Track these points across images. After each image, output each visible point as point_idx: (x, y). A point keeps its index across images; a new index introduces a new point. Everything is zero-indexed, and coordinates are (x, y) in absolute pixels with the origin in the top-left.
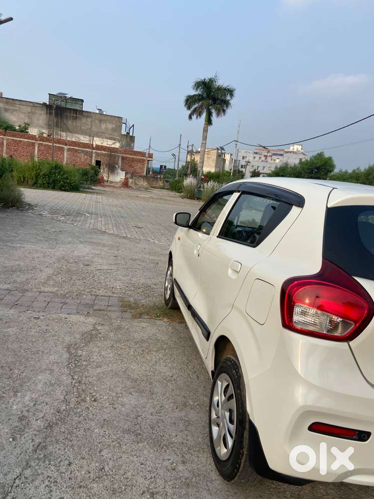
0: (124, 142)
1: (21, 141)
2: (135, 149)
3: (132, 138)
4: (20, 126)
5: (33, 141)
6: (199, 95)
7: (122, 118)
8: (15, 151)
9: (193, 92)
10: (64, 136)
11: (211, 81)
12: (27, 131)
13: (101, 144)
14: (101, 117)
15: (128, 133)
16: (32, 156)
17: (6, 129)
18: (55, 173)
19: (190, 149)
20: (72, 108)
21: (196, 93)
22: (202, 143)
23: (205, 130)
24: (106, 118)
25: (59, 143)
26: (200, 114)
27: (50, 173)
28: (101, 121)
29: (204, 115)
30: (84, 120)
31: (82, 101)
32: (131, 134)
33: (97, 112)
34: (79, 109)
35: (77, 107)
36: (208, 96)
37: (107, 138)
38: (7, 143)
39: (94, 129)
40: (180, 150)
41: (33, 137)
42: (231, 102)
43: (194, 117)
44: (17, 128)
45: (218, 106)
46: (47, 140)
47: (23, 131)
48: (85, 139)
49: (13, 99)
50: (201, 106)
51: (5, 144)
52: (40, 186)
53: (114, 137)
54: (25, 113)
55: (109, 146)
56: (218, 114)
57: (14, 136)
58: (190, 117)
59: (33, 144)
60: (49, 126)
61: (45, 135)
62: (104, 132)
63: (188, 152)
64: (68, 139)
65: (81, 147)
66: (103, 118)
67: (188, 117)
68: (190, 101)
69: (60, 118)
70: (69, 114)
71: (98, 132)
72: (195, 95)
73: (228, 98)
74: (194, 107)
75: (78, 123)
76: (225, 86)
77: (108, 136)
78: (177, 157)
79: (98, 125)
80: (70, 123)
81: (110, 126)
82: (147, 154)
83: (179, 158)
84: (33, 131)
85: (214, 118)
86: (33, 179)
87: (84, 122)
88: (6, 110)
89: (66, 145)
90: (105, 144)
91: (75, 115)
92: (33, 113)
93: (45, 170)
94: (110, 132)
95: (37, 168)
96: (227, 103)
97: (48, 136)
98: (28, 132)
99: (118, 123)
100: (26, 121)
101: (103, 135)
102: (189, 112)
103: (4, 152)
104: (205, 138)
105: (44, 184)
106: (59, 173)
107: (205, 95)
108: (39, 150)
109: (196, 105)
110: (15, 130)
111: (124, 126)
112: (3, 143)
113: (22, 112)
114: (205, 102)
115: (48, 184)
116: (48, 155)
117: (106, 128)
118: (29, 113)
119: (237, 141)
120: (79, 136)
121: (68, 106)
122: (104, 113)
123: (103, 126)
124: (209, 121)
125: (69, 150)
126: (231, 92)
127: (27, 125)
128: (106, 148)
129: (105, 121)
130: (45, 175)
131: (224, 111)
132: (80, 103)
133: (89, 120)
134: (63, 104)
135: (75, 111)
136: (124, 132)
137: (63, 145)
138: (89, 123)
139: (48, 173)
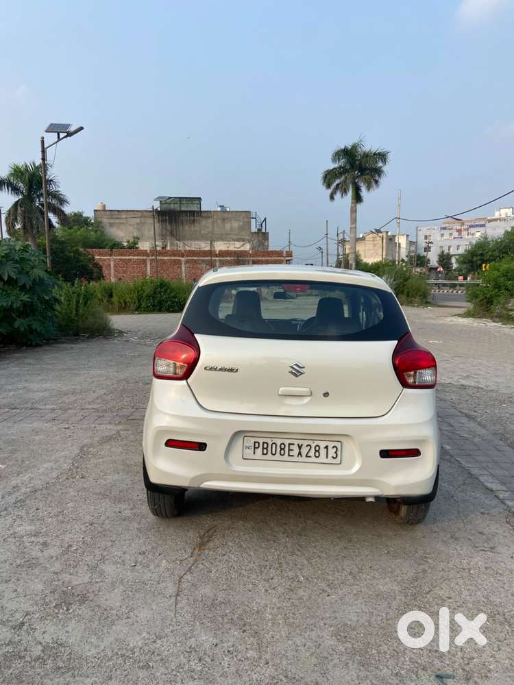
0: (255, 242)
1: (130, 260)
2: (271, 249)
3: (265, 236)
4: (128, 242)
5: (145, 258)
6: (340, 167)
7: (249, 212)
8: (125, 272)
9: (332, 166)
10: (181, 246)
11: (354, 147)
12: (137, 246)
13: (227, 249)
14: (224, 215)
15: (260, 230)
16: (144, 274)
17: (112, 248)
18: (160, 293)
19: (341, 237)
20: (189, 210)
21: (336, 165)
22: (351, 228)
23: (354, 211)
24: (230, 216)
25: (175, 255)
26: (345, 192)
27: (155, 292)
28: (224, 220)
29: (350, 193)
30: (203, 223)
31: (200, 199)
32: (263, 231)
33: (219, 209)
34: (196, 210)
35: (194, 208)
36: (353, 167)
37: (234, 240)
38: (114, 265)
39: (217, 230)
40: (327, 241)
41: (144, 253)
42: (385, 169)
43: (338, 196)
44: (125, 244)
45: (367, 177)
46: (160, 254)
47: (133, 247)
48: (204, 246)
49: (118, 211)
50: (345, 181)
51: (112, 266)
52: (144, 311)
53: (243, 237)
54: (133, 225)
55: (236, 249)
56: (369, 188)
57: (122, 255)
58: (332, 198)
59: (145, 261)
60: (163, 237)
61: (158, 248)
62: (229, 232)
63: (339, 242)
64: (187, 248)
65: (202, 256)
66: (226, 215)
67: (329, 198)
68: (329, 178)
69: (174, 224)
70: (184, 218)
71: (222, 234)
72: (334, 168)
73: (380, 164)
74: (335, 184)
75: (197, 227)
76: (374, 150)
77: (234, 237)
78: (325, 251)
79: (221, 225)
80: (187, 229)
81: (236, 225)
82: (285, 252)
83: (327, 251)
84: (145, 246)
85: (364, 192)
86: (135, 303)
87: (205, 225)
88: (111, 225)
89: (183, 257)
90: (232, 248)
91: (192, 218)
92: (143, 224)
93: (148, 290)
94: (236, 232)
95: (139, 290)
96: (378, 172)
97: (163, 248)
98: (137, 248)
99: (246, 220)
100: (135, 235)
101: (229, 236)
102: (330, 191)
103: (112, 275)
104: (354, 221)
105: (148, 307)
106: (166, 291)
107: (348, 167)
108: (152, 267)
109: (338, 181)
110: (123, 247)
111: (253, 221)
112: (110, 265)
113: (130, 225)
114: (349, 176)
115: (153, 306)
116: (162, 272)
117: (231, 228)
118: (138, 224)
119: (399, 218)
120: (199, 242)
121: (183, 209)
122: (228, 210)
123: (228, 226)
124: (358, 198)
125: (187, 262)
126: (382, 156)
127: (137, 239)
128: (231, 253)
129: (229, 219)
130: (148, 296)
131: (376, 182)
132: (198, 202)
133: (210, 221)
134: (176, 207)
135: (193, 213)
136: (254, 229)
137: (179, 256)
138: (210, 225)
139: (152, 292)
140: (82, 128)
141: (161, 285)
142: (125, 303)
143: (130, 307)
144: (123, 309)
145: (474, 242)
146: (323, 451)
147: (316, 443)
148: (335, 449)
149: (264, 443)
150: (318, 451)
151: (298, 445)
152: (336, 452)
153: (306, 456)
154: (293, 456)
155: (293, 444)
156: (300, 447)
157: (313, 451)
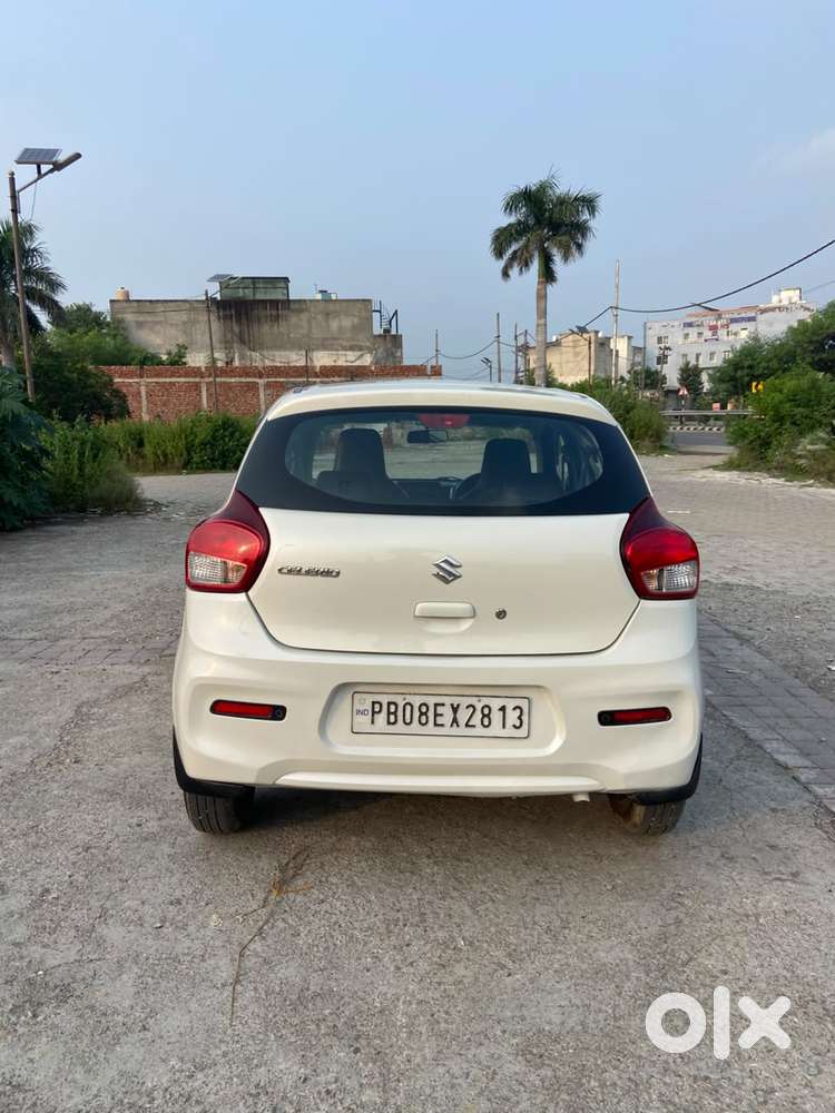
0: (381, 350)
1: (173, 384)
2: (406, 362)
3: (396, 341)
4: (169, 354)
5: (197, 380)
6: (519, 223)
7: (370, 301)
8: (164, 405)
9: (507, 220)
10: (258, 359)
11: (543, 188)
12: (184, 360)
13: (333, 364)
14: (329, 306)
15: (387, 331)
16: (198, 407)
17: (142, 363)
18: (223, 438)
19: (521, 341)
20: (268, 297)
21: (512, 220)
22: (538, 325)
23: (542, 297)
24: (337, 307)
25: (248, 375)
26: (526, 264)
27: (214, 438)
28: (328, 314)
29: (535, 266)
30: (294, 319)
31: (286, 280)
32: (393, 332)
33: (319, 297)
34: (281, 297)
35: (278, 295)
36: (539, 222)
37: (345, 349)
38: (147, 393)
39: (317, 334)
40: (499, 349)
41: (196, 372)
42: (592, 224)
43: (514, 272)
44: (164, 357)
45: (564, 238)
46: (223, 373)
47: (177, 361)
48: (296, 359)
49: (150, 301)
50: (526, 246)
51: (143, 394)
52: (197, 468)
53: (359, 343)
54: (177, 325)
55: (349, 364)
56: (566, 257)
57: (158, 376)
58: (505, 274)
59: (197, 386)
60: (227, 345)
61: (220, 364)
62: (336, 336)
63: (519, 349)
64: (268, 363)
65: (292, 377)
66: (331, 307)
67: (500, 275)
68: (502, 240)
69: (244, 321)
70: (262, 313)
71: (325, 339)
72: (509, 225)
73: (585, 216)
74: (510, 252)
75: (283, 327)
76: (574, 192)
77: (345, 344)
78: (495, 365)
79: (324, 324)
80: (266, 330)
81: (347, 322)
82: (429, 367)
83: (499, 365)
84: (197, 359)
85: (558, 265)
86: (181, 455)
87: (296, 325)
88: (140, 325)
89: (260, 377)
90: (341, 362)
91: (274, 313)
92: (194, 322)
93: (203, 434)
94: (348, 335)
95: (187, 433)
96: (582, 229)
97: (227, 363)
98: (185, 363)
99: (364, 314)
100: (181, 341)
101: (335, 342)
102: (502, 263)
103: (144, 409)
104: (542, 313)
105: (203, 462)
106: (232, 434)
107: (531, 222)
108: (210, 396)
109: (514, 247)
110: (161, 363)
111: (376, 316)
112: (139, 393)
113: (171, 325)
114: (532, 236)
115: (212, 460)
116: (227, 403)
117: (340, 328)
118: (184, 323)
119: (617, 308)
120: (287, 353)
121: (259, 296)
122: (334, 297)
123: (334, 325)
124: (548, 275)
125: (268, 385)
126: (589, 203)
127: (182, 349)
128: (341, 371)
129: (337, 314)
130: (204, 444)
131: (579, 247)
132: (282, 285)
133: (304, 316)
134: (249, 294)
135: (275, 303)
136: (377, 330)
137: (255, 377)
138: (305, 324)
139: (209, 437)
140: (78, 156)
141: (224, 423)
142: (165, 456)
143: (172, 463)
144: (162, 465)
145: (738, 347)
146: (496, 716)
147: (485, 701)
148: (518, 711)
149: (389, 704)
150: (488, 716)
151: (452, 705)
152: (520, 718)
153: (467, 725)
154: (442, 725)
155: (443, 705)
156: (455, 709)
157: (478, 715)
